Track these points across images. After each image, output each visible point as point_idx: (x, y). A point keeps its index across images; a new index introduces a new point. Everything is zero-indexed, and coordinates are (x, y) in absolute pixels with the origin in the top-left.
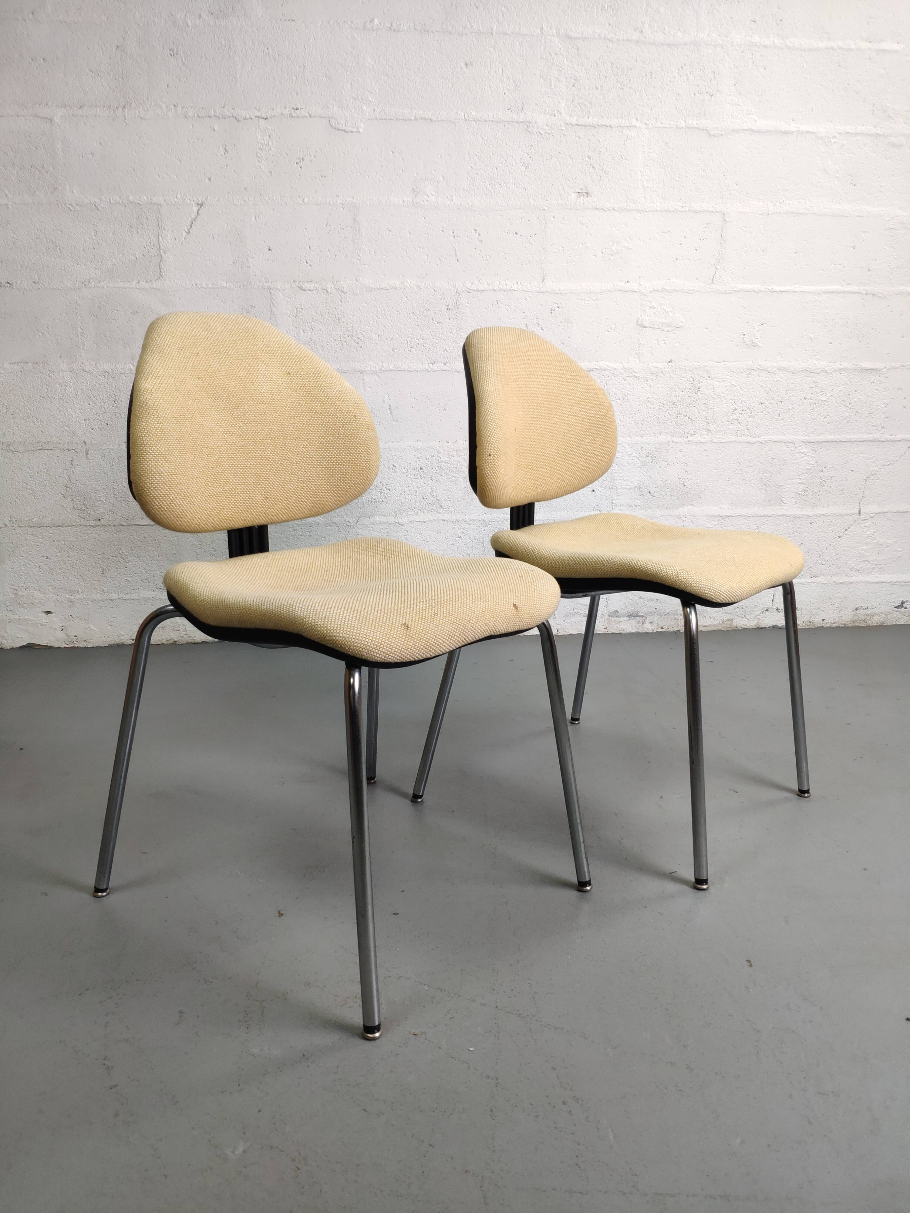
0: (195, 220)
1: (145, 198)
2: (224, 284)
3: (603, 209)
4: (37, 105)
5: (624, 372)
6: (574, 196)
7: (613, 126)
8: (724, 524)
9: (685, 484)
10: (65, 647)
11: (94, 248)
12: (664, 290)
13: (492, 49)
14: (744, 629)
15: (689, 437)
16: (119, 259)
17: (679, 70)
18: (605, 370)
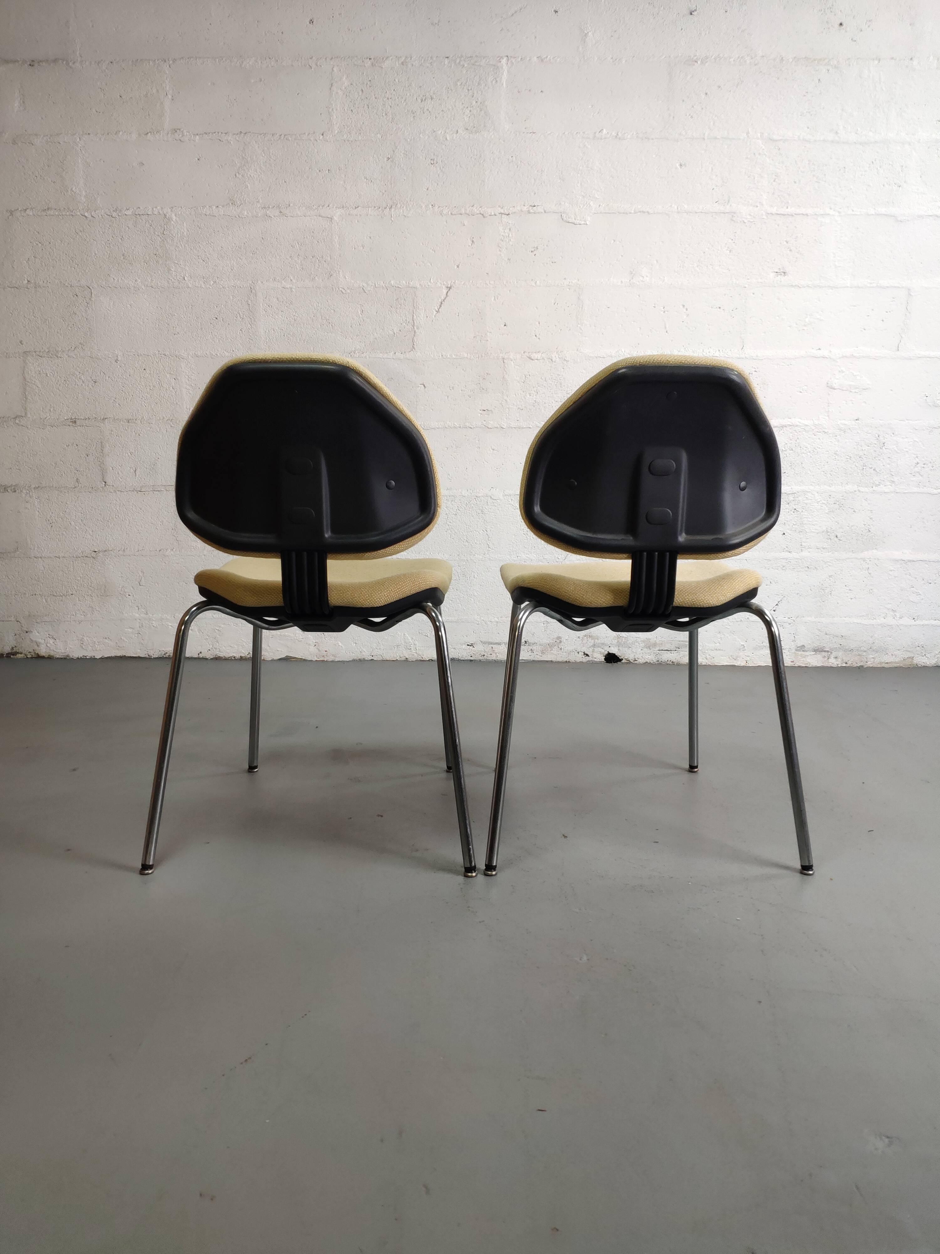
0: (444, 301)
1: (404, 282)
2: (466, 355)
3: (798, 286)
4: (321, 207)
5: (814, 428)
6: (772, 275)
7: (809, 215)
8: (906, 568)
9: (870, 530)
10: (316, 660)
11: (360, 325)
12: (852, 356)
13: (703, 152)
14: (924, 667)
15: (874, 487)
16: (380, 334)
17: (870, 164)
18: (797, 426)
